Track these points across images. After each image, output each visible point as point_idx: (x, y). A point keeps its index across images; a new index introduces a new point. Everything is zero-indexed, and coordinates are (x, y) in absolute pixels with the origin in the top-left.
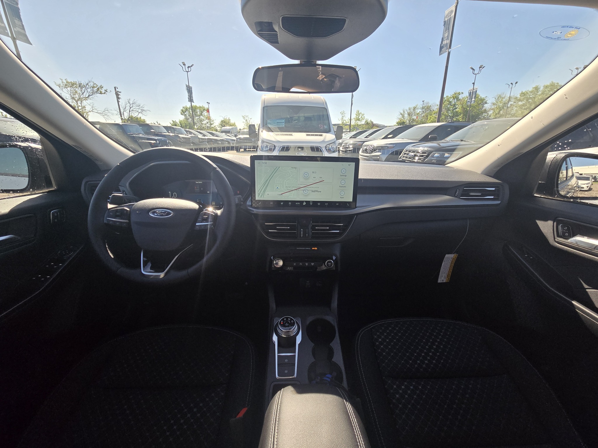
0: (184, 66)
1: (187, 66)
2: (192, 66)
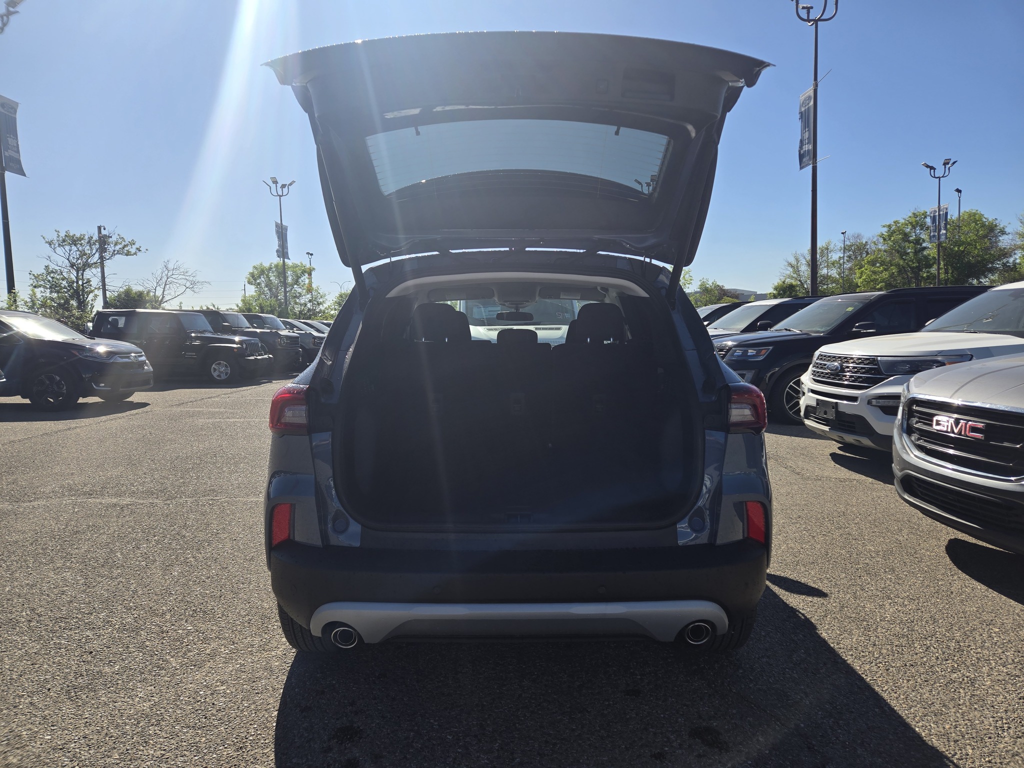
0: (273, 186)
1: (279, 185)
2: (290, 184)
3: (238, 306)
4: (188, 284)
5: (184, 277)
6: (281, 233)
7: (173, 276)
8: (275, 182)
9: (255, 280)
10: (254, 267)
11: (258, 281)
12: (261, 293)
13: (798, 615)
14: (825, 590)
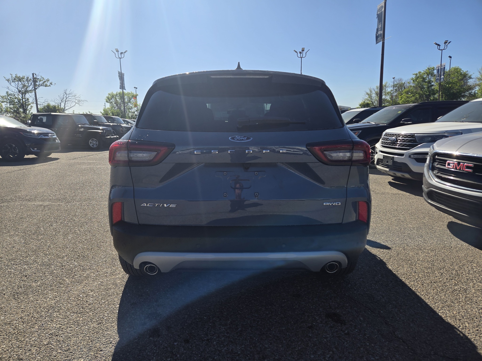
0: (117, 53)
1: (119, 53)
2: (125, 52)
3: (101, 113)
4: (76, 101)
5: (74, 98)
6: (121, 77)
7: (69, 97)
8: (118, 51)
9: (110, 100)
10: (109, 94)
11: (111, 101)
12: (112, 107)
13: (377, 258)
14: (389, 246)
